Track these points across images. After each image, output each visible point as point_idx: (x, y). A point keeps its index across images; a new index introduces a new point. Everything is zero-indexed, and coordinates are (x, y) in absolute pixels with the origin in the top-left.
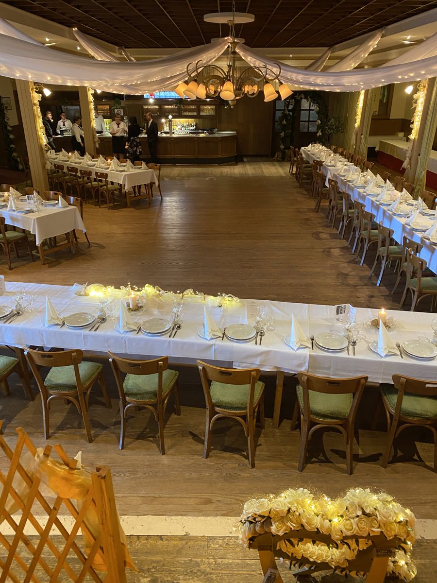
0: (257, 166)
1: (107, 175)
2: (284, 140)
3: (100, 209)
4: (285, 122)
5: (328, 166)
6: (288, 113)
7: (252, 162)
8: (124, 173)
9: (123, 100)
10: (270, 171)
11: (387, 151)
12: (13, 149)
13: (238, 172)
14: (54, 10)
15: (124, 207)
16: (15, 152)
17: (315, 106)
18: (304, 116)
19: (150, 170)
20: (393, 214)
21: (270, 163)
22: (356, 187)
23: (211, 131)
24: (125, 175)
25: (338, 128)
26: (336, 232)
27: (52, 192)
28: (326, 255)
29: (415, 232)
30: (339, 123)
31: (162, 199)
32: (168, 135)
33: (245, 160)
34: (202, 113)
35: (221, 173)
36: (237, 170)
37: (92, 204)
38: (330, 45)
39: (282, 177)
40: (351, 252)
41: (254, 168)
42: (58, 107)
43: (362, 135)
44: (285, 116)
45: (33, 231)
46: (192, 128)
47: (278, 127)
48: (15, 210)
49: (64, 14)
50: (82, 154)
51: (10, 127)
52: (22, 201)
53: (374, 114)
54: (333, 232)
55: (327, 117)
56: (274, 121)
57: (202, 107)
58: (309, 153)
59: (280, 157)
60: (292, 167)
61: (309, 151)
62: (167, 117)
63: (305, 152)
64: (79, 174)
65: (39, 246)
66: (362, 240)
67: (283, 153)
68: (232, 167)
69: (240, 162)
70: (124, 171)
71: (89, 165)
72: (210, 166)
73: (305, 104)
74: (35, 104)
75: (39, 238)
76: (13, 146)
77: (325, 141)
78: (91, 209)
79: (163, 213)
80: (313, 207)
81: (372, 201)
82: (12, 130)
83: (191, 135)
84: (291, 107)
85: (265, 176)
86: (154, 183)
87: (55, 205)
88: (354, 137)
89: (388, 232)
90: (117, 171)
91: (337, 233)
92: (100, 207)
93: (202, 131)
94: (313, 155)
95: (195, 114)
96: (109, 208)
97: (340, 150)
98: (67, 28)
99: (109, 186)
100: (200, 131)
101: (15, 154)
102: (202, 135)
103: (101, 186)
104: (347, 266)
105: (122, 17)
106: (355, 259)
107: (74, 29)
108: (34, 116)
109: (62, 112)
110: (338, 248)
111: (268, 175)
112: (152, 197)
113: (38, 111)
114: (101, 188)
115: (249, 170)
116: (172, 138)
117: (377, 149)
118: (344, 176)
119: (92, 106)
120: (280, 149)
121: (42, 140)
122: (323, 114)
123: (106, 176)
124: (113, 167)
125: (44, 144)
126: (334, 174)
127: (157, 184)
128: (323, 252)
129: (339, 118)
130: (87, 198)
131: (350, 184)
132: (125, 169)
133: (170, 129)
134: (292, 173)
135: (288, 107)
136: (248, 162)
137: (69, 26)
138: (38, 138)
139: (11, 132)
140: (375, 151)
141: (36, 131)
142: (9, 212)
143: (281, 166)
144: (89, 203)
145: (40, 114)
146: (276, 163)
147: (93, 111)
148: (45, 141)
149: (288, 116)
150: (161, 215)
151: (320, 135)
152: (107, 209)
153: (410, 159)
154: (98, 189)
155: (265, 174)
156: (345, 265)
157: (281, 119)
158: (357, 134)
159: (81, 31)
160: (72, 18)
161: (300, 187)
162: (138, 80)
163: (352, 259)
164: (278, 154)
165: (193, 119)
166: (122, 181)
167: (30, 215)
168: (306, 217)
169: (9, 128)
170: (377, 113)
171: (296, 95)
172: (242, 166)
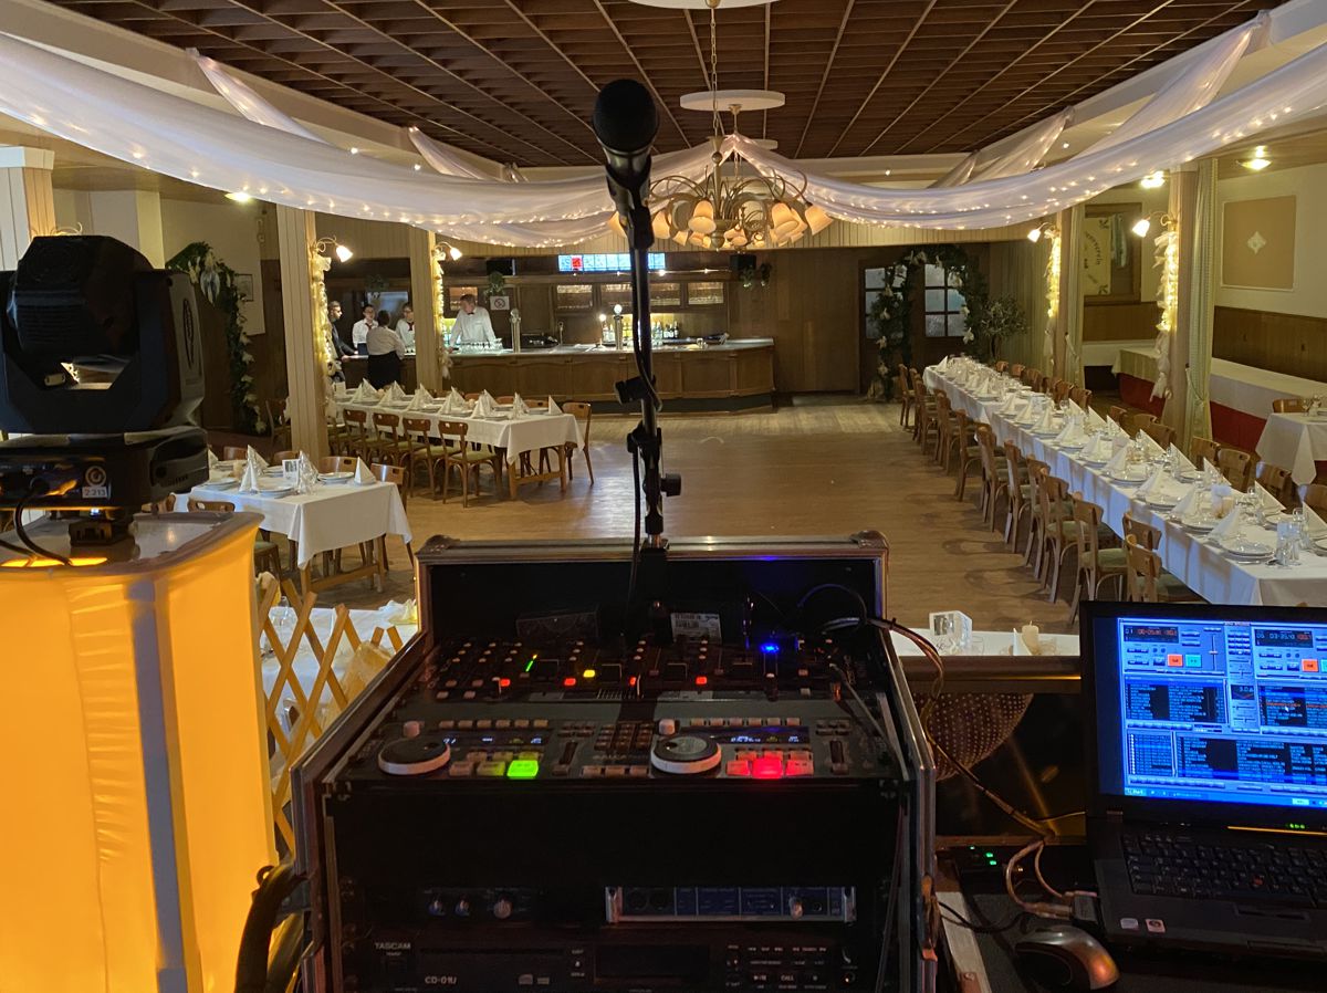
0: (824, 414)
1: (465, 426)
2: (886, 354)
3: (446, 507)
4: (885, 314)
5: (981, 399)
6: (891, 294)
7: (813, 405)
8: (505, 423)
9: (511, 274)
10: (856, 423)
11: (1139, 373)
12: (247, 385)
13: (777, 426)
14: (377, 94)
15: (502, 500)
16: (251, 392)
17: (955, 278)
18: (933, 300)
19: (566, 415)
20: (1111, 482)
21: (857, 406)
22: (1039, 435)
23: (713, 338)
24: (508, 427)
25: (1014, 322)
26: (999, 540)
27: (339, 458)
28: (972, 584)
29: (1153, 512)
30: (1014, 313)
31: (593, 482)
32: (614, 349)
33: (796, 401)
34: (692, 301)
35: (738, 428)
36: (777, 422)
37: (428, 496)
38: (973, 149)
39: (882, 434)
40: (1032, 576)
41: (816, 418)
42: (358, 296)
43: (1067, 334)
44: (885, 302)
45: (293, 532)
46: (671, 335)
47: (872, 327)
48: (256, 492)
49: (394, 102)
50: (410, 390)
51: (248, 337)
52: (271, 476)
53: (1103, 293)
54: (994, 540)
55: (985, 297)
56: (863, 315)
57: (693, 286)
58: (942, 376)
59: (881, 393)
60: (905, 414)
61: (942, 373)
62: (610, 311)
63: (933, 376)
64: (400, 431)
65: (304, 568)
66: (1049, 544)
67: (889, 385)
68: (763, 416)
69: (784, 406)
70: (505, 418)
71: (424, 410)
72: (711, 415)
73: (934, 273)
74: (315, 279)
75: (306, 549)
76: (247, 379)
77: (985, 351)
78: (426, 508)
79: (593, 508)
80: (953, 492)
81: (1071, 460)
82: (248, 344)
83: (666, 347)
84: (898, 282)
85: (843, 433)
86: (576, 446)
87: (345, 480)
88: (1048, 340)
89: (1091, 511)
90: (489, 418)
91: (1003, 543)
92: (444, 503)
93: (693, 340)
94: (951, 379)
95: (677, 302)
96: (466, 504)
97: (1019, 368)
98: (398, 129)
99: (470, 452)
100: (688, 340)
101: (250, 397)
102: (691, 348)
103: (451, 455)
104: (1019, 604)
105: (512, 105)
106: (1040, 590)
107: (411, 130)
108: (311, 303)
109: (367, 305)
110: (1002, 570)
111: (849, 431)
112: (571, 478)
113: (320, 293)
114: (451, 458)
115: (804, 422)
116: (622, 354)
117: (1116, 370)
118: (1013, 417)
119: (439, 286)
120: (880, 376)
121: (323, 352)
122: (976, 293)
123: (462, 429)
124: (481, 410)
125: (328, 361)
126: (994, 415)
127: (581, 445)
128: (967, 577)
129: (1013, 301)
130: (415, 485)
131: (1027, 431)
132: (510, 415)
133: (616, 338)
134: (907, 426)
135: (891, 283)
136: (803, 405)
137: (400, 125)
138: (315, 348)
139: (247, 348)
140: (1112, 375)
141: (313, 334)
142: (243, 496)
143: (881, 412)
144: (419, 495)
145: (324, 299)
146: (870, 407)
147: (441, 297)
148: (329, 355)
149: (893, 302)
150: (589, 514)
151: (970, 341)
152: (461, 505)
153: (1169, 375)
154: (443, 461)
155: (843, 429)
156: (1016, 602)
157: (877, 307)
158: (1055, 333)
159: (425, 133)
160: (410, 108)
161: (924, 454)
162: (539, 214)
163: (1034, 590)
164: (877, 387)
165: (672, 315)
166: (499, 440)
167: (289, 500)
168: (929, 511)
169: (244, 340)
170: (1108, 289)
171: (909, 254)
172: (789, 413)
